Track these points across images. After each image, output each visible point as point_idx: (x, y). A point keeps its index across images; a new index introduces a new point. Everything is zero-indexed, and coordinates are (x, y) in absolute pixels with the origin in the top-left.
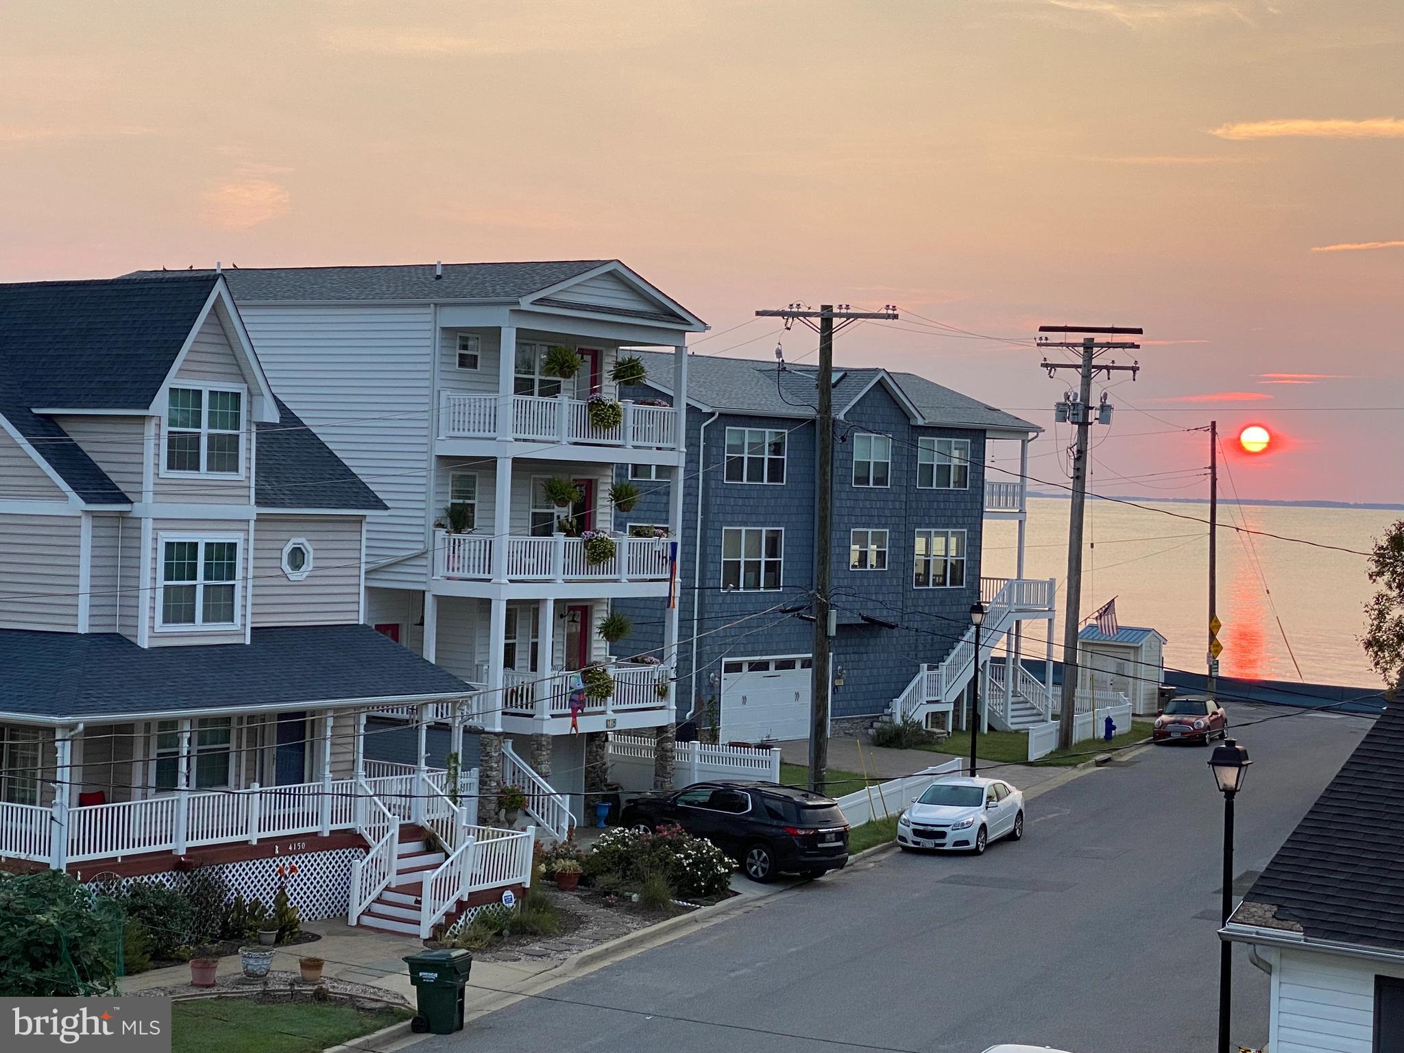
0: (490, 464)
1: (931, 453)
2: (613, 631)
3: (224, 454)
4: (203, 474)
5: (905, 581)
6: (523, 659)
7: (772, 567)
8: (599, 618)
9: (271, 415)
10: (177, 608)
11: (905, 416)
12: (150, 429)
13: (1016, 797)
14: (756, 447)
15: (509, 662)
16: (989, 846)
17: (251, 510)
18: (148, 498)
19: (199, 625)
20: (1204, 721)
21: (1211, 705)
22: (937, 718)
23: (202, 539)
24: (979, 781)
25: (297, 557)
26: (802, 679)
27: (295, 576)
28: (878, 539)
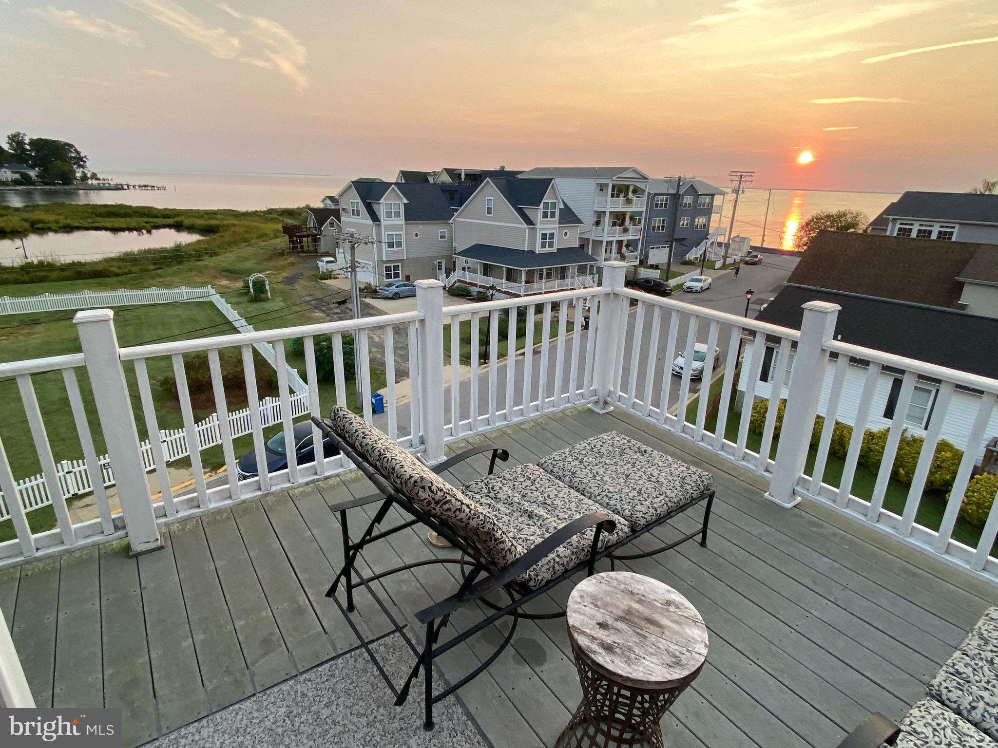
0: (604, 213)
1: (701, 200)
2: (627, 246)
3: (553, 215)
4: (549, 219)
5: (693, 229)
6: (608, 251)
7: (663, 227)
8: (625, 243)
9: (562, 206)
10: (543, 246)
11: (696, 192)
12: (539, 211)
13: (710, 280)
14: (662, 200)
15: (606, 252)
16: (703, 291)
17: (557, 226)
18: (539, 224)
19: (547, 249)
20: (757, 259)
21: (759, 256)
22: (696, 259)
23: (548, 232)
24: (703, 277)
25: (566, 234)
26: (667, 250)
27: (565, 238)
28: (687, 220)
